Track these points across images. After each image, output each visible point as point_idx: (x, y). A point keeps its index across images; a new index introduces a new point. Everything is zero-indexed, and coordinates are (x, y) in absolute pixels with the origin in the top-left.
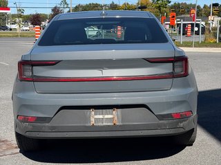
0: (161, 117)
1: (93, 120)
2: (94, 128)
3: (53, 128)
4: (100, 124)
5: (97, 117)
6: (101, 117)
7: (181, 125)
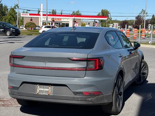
0: (76, 93)
1: (38, 91)
2: (38, 96)
3: (19, 93)
4: (42, 94)
5: (40, 89)
6: (42, 89)
7: (90, 99)
